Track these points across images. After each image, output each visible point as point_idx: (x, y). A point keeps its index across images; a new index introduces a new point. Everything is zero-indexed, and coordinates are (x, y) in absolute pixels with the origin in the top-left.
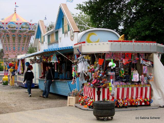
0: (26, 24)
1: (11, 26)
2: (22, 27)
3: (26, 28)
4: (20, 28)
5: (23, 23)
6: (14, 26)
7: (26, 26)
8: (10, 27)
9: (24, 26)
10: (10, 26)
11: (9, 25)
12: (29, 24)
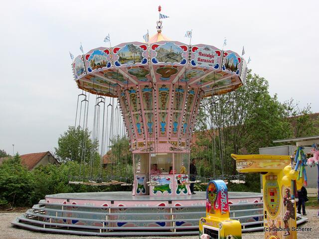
0: (131, 47)
1: (96, 63)
2: (121, 59)
3: (132, 59)
4: (116, 62)
5: (121, 48)
6: (102, 61)
7: (133, 55)
8: (95, 65)
9: (128, 54)
10: (94, 61)
11: (93, 59)
12: (142, 47)
